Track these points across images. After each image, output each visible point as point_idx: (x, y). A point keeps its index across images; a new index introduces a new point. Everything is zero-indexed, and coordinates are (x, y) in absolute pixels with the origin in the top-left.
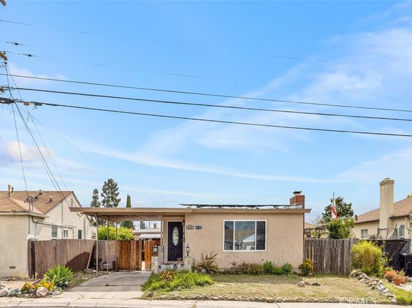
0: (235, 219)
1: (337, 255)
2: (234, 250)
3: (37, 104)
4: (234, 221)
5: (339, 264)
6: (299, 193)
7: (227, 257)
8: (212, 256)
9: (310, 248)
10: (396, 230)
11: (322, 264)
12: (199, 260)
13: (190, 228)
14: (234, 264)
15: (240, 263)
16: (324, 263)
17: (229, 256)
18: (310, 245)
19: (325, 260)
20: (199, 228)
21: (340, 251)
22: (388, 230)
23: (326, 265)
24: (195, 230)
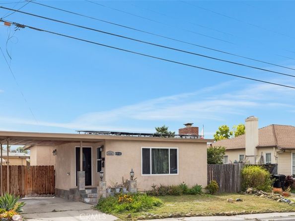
0: (151, 147)
1: (230, 177)
2: (151, 175)
3: (19, 25)
5: (231, 184)
6: (190, 124)
7: (145, 180)
9: (210, 171)
10: (262, 157)
13: (110, 154)
14: (154, 187)
15: (159, 186)
17: (147, 180)
18: (210, 169)
19: (221, 181)
20: (119, 154)
21: (231, 174)
22: (255, 157)
23: (222, 185)
24: (115, 157)
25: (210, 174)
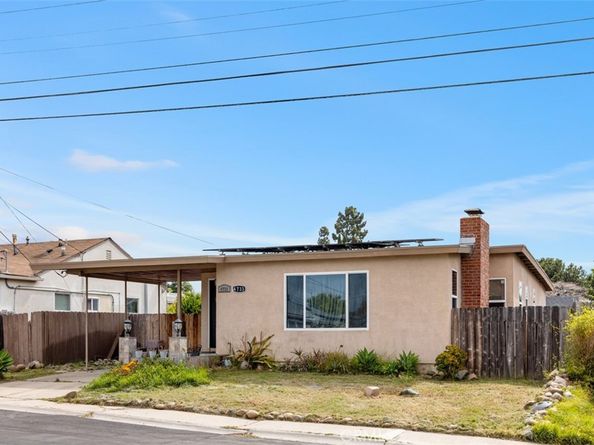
0: (305, 272)
1: (542, 339)
4: (305, 274)
7: (291, 340)
8: (264, 338)
9: (471, 323)
11: (503, 357)
12: (239, 346)
13: (225, 289)
14: (299, 354)
15: (310, 353)
16: (509, 354)
18: (471, 317)
19: (509, 349)
20: (239, 289)
21: (547, 330)
23: (514, 358)
24: (233, 294)
25: (471, 331)
